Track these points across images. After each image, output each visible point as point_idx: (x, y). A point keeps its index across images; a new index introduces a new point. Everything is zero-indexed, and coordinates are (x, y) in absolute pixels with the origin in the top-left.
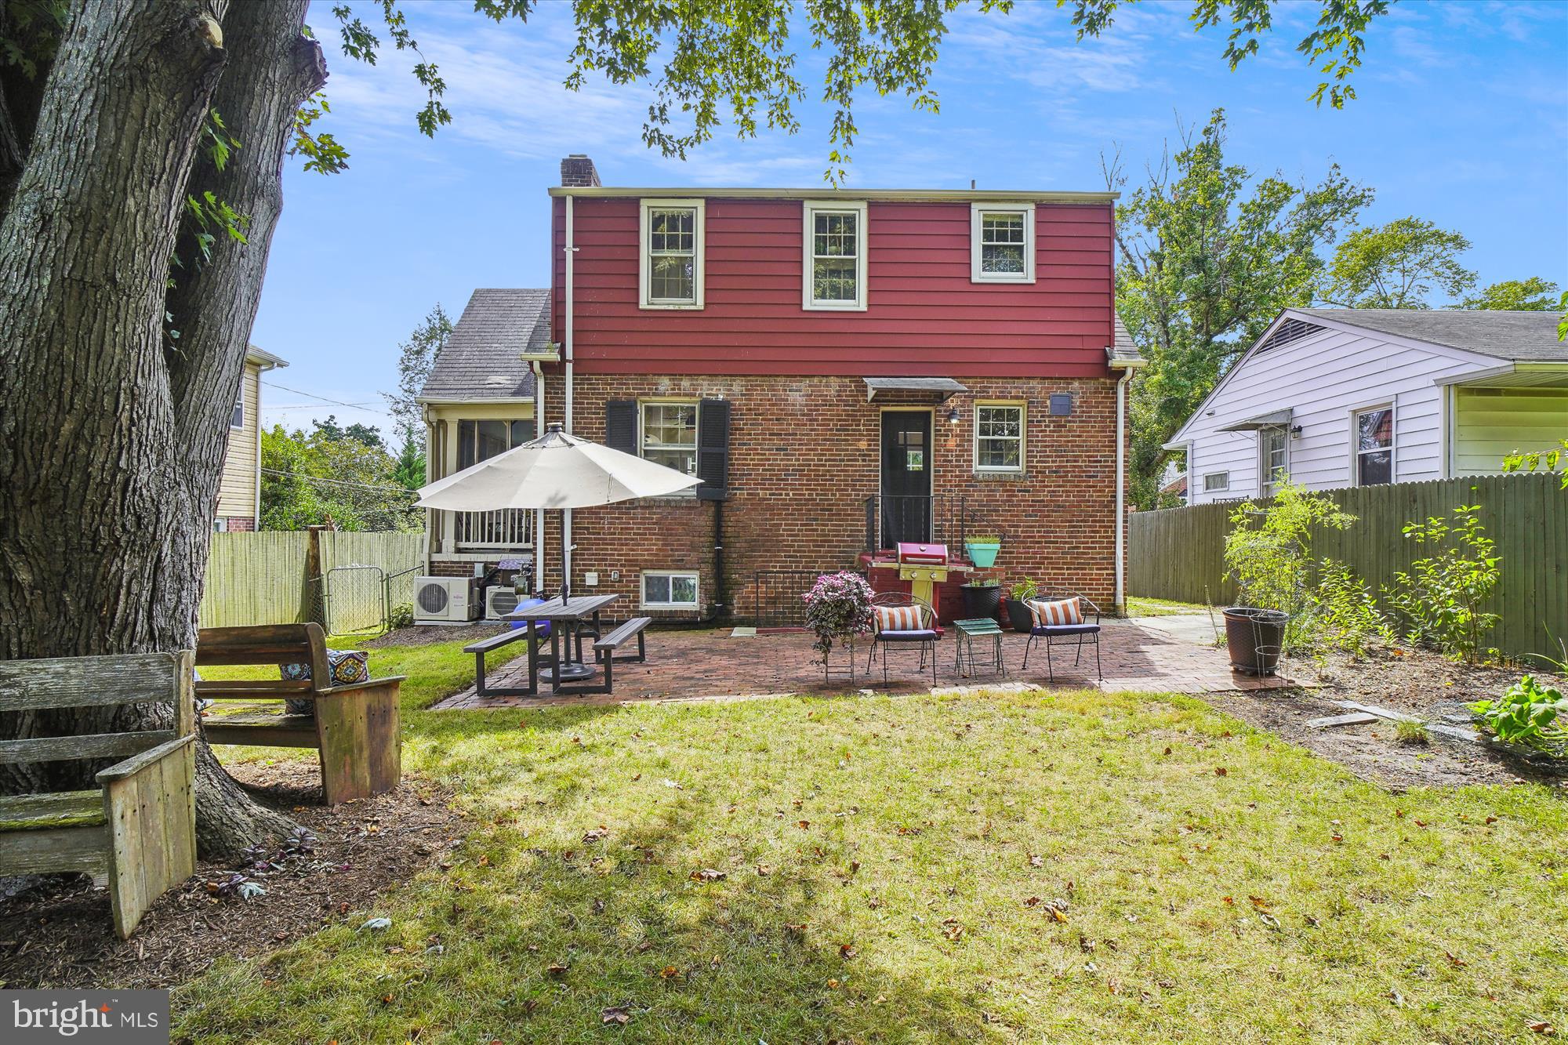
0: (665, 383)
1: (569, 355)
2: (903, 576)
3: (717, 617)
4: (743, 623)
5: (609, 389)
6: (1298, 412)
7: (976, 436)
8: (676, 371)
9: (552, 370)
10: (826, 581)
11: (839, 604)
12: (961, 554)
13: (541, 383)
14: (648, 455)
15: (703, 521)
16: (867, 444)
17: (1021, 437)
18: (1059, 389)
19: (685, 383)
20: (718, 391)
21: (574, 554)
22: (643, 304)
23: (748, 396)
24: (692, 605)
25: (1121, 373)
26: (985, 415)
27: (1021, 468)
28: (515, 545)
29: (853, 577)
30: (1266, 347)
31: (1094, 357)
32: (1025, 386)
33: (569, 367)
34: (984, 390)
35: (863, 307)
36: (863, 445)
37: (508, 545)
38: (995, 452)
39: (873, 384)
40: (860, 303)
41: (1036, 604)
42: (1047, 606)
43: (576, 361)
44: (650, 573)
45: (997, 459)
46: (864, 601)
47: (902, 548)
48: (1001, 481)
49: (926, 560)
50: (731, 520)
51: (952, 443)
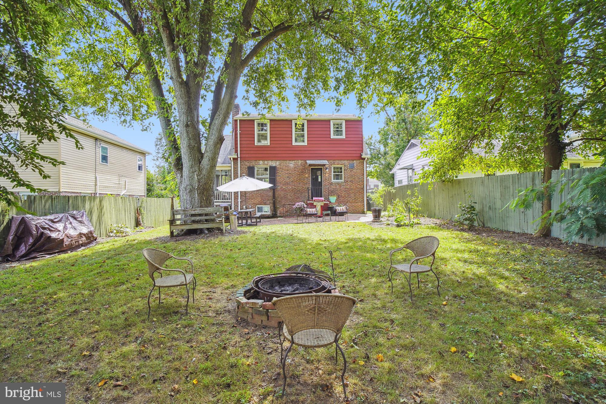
0: (261, 162)
1: (239, 156)
2: (314, 204)
3: (274, 216)
4: (280, 217)
5: (248, 164)
6: (414, 165)
7: (333, 173)
8: (264, 159)
9: (235, 160)
10: (297, 204)
11: (300, 208)
12: (328, 200)
13: (232, 163)
14: (257, 179)
15: (271, 194)
16: (308, 176)
17: (343, 173)
18: (351, 162)
19: (266, 162)
20: (273, 164)
21: (241, 202)
22: (256, 144)
23: (280, 165)
24: (269, 213)
25: (365, 159)
26: (334, 168)
27: (343, 180)
28: (223, 201)
29: (302, 203)
30: (408, 149)
31: (359, 155)
32: (343, 162)
33: (239, 159)
34: (334, 163)
35: (306, 144)
36: (307, 176)
37: (221, 201)
38: (337, 177)
39: (309, 162)
40: (306, 143)
41: (337, 208)
42: (339, 208)
43: (240, 157)
44: (258, 206)
45: (337, 179)
46: (304, 207)
47: (314, 198)
48: (338, 184)
49: (319, 201)
50: (277, 194)
51: (327, 175)
